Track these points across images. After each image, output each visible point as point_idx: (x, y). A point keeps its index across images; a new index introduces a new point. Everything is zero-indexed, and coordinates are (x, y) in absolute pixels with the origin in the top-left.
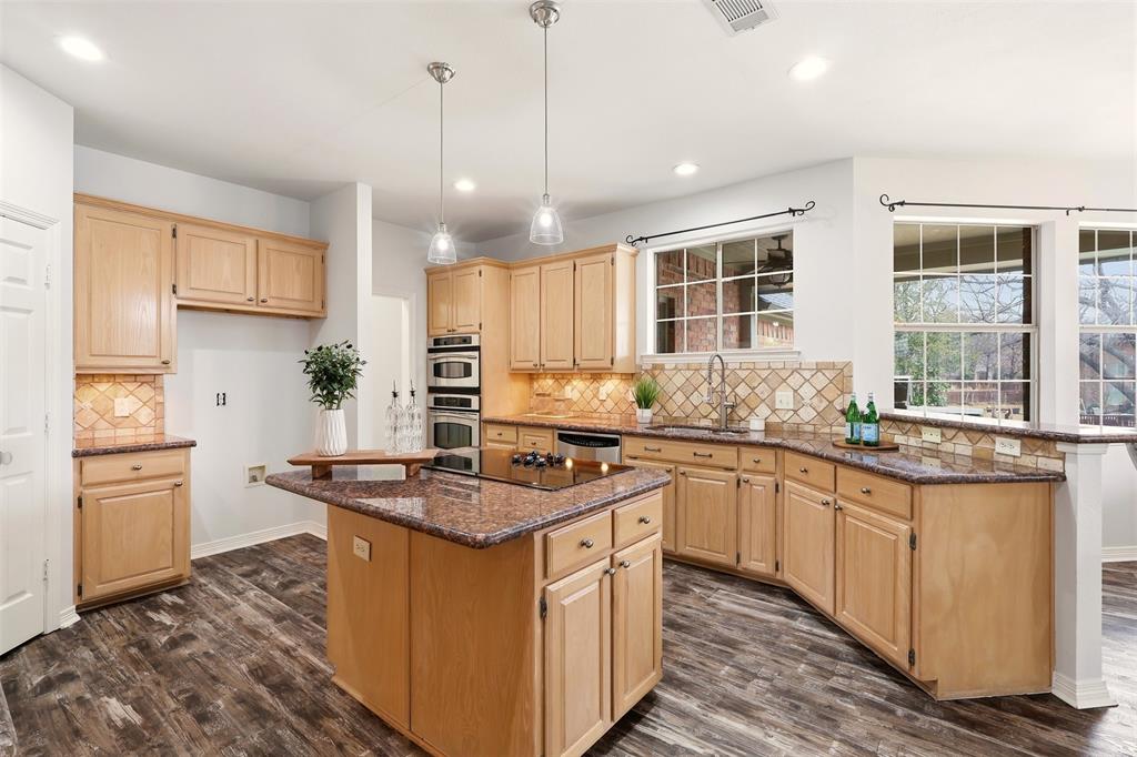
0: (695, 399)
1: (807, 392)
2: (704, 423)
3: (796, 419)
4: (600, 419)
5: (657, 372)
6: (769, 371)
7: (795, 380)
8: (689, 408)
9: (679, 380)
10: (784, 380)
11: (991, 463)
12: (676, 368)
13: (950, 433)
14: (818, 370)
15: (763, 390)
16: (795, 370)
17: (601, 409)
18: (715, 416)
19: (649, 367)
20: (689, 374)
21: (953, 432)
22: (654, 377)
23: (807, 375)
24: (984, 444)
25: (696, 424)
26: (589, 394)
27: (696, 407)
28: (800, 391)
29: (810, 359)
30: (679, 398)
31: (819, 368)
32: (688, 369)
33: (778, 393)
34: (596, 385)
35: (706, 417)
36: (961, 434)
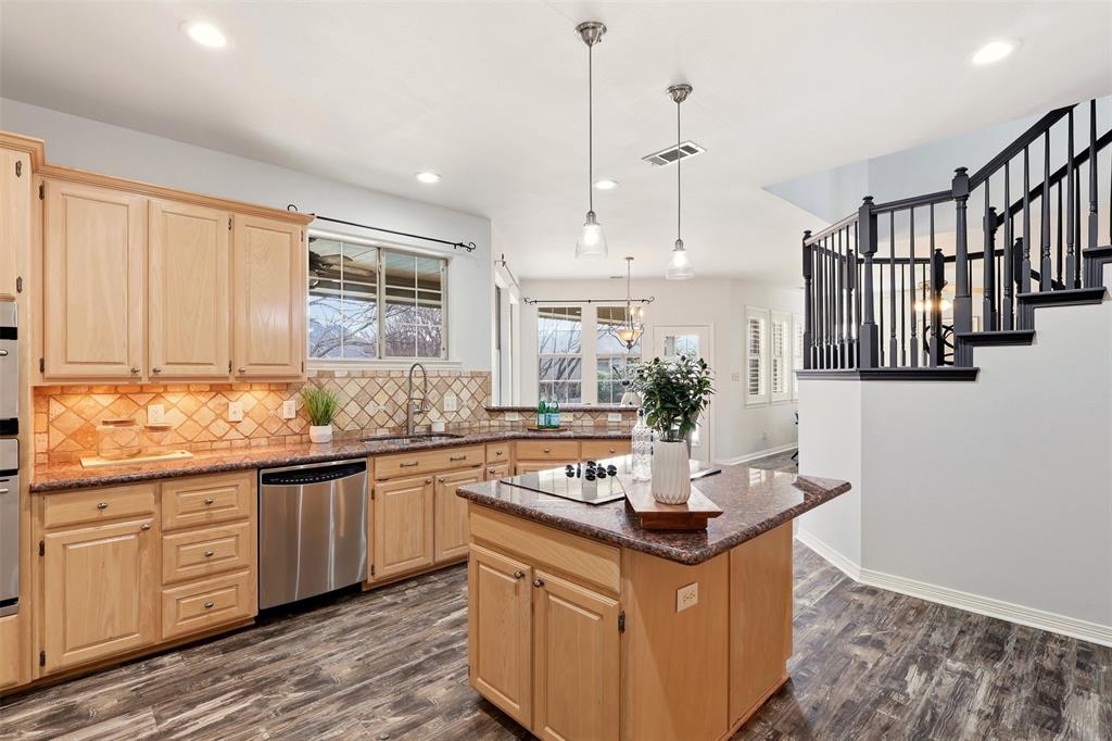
0: (371, 409)
1: (465, 395)
2: (381, 433)
3: (458, 419)
4: (231, 449)
5: (324, 381)
6: (438, 379)
7: (457, 386)
8: (364, 420)
9: (352, 389)
10: (450, 386)
11: (604, 427)
12: (349, 376)
13: (579, 415)
14: (473, 378)
15: (432, 396)
16: (457, 378)
17: (233, 434)
18: (391, 424)
19: (314, 374)
20: (363, 382)
21: (581, 414)
22: (320, 387)
23: (465, 381)
24: (601, 418)
25: (372, 435)
26: (206, 414)
27: (372, 418)
28: (461, 395)
29: (467, 369)
30: (353, 409)
31: (473, 376)
32: (363, 377)
33: (446, 398)
34: (221, 399)
35: (382, 427)
36: (587, 414)
